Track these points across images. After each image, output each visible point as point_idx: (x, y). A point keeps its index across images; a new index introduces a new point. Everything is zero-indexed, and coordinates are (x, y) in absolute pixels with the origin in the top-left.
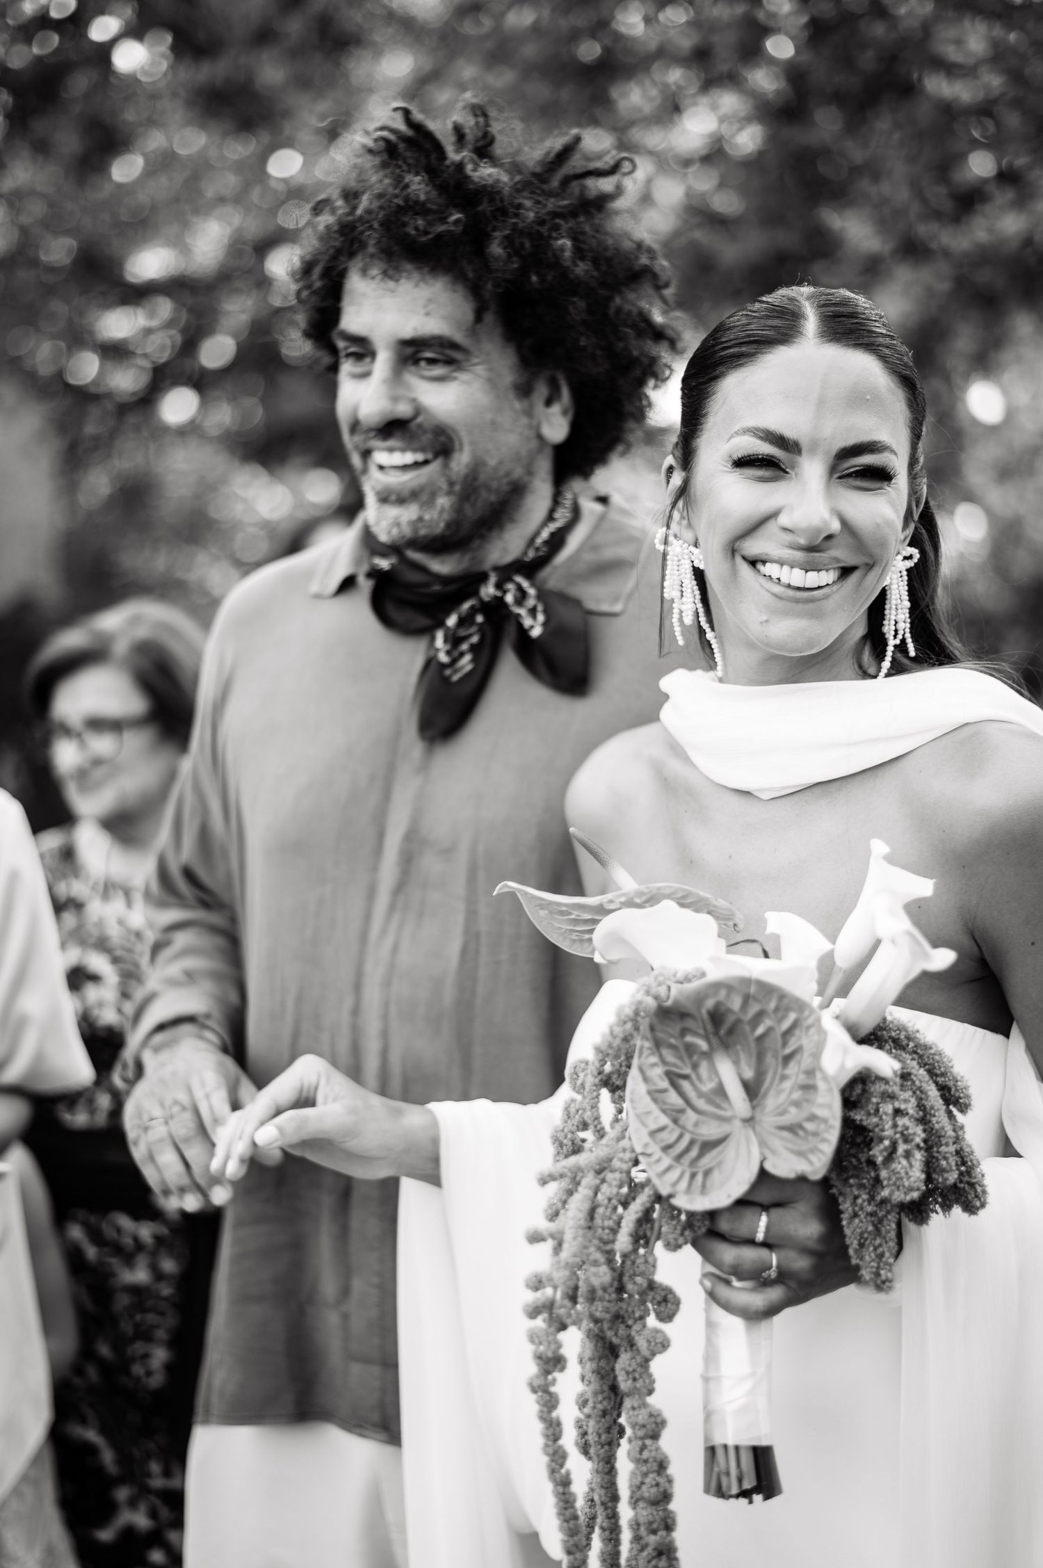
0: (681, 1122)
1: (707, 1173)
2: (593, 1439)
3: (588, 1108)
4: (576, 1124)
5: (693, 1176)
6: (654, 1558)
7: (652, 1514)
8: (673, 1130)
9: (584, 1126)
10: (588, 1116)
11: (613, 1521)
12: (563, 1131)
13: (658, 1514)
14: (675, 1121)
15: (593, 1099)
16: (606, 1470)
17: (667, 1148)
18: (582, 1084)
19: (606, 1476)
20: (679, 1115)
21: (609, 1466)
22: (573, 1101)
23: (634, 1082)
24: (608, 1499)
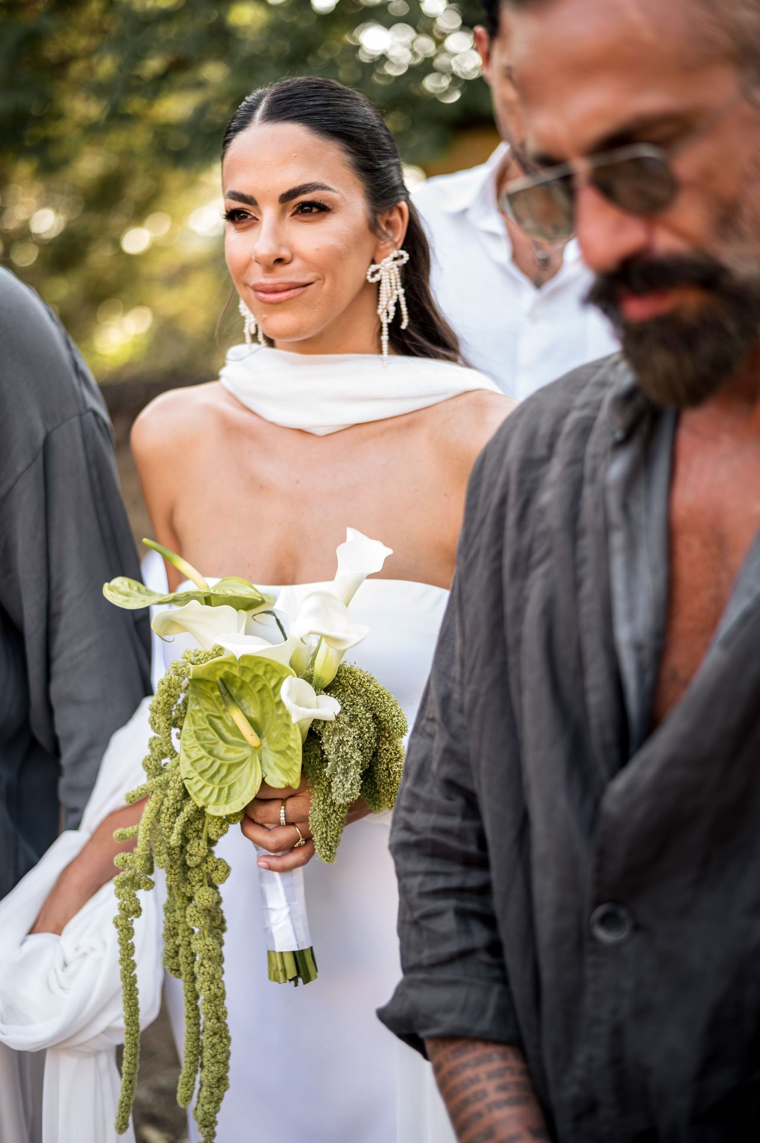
0: (215, 752)
1: (230, 788)
2: (182, 960)
3: (164, 744)
4: (157, 754)
5: (220, 790)
6: (211, 1036)
7: (207, 1008)
8: (208, 759)
9: (164, 755)
10: (165, 749)
11: (196, 1012)
12: (149, 760)
13: (211, 1009)
14: (210, 753)
15: (166, 737)
16: (191, 980)
17: (201, 773)
18: (159, 728)
19: (191, 984)
20: (214, 746)
21: (193, 977)
22: (155, 738)
23: (186, 724)
24: (193, 998)
